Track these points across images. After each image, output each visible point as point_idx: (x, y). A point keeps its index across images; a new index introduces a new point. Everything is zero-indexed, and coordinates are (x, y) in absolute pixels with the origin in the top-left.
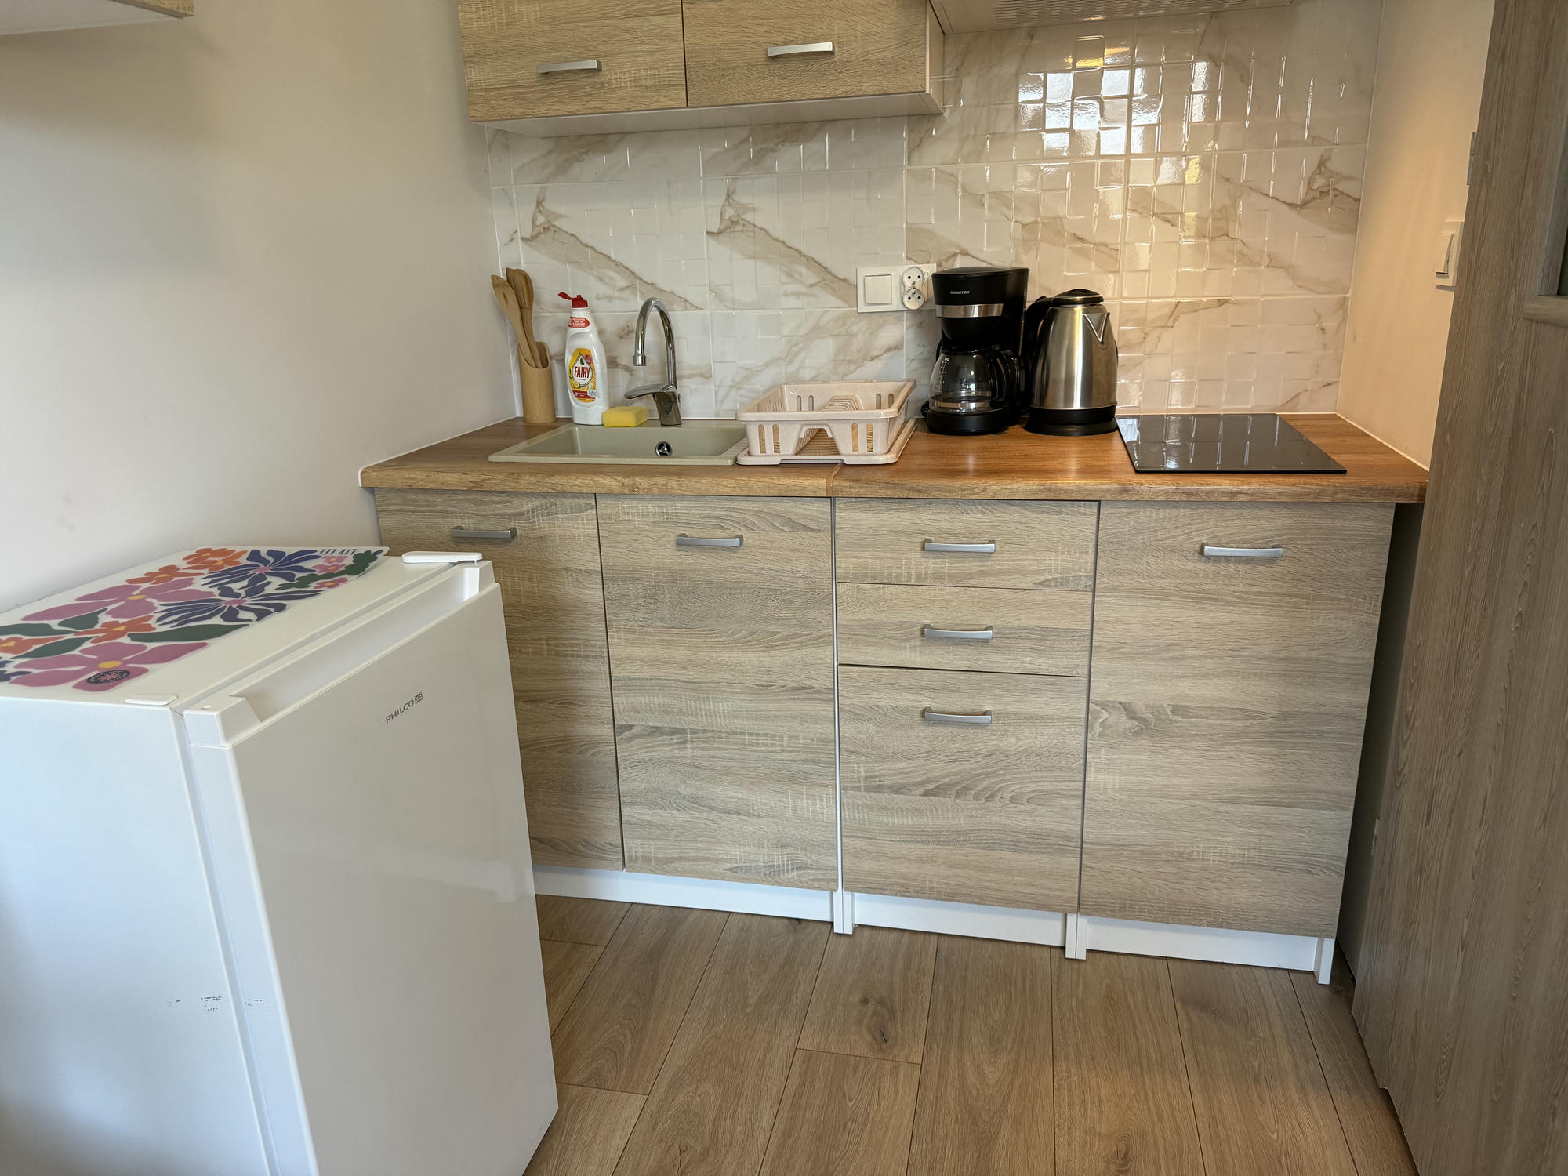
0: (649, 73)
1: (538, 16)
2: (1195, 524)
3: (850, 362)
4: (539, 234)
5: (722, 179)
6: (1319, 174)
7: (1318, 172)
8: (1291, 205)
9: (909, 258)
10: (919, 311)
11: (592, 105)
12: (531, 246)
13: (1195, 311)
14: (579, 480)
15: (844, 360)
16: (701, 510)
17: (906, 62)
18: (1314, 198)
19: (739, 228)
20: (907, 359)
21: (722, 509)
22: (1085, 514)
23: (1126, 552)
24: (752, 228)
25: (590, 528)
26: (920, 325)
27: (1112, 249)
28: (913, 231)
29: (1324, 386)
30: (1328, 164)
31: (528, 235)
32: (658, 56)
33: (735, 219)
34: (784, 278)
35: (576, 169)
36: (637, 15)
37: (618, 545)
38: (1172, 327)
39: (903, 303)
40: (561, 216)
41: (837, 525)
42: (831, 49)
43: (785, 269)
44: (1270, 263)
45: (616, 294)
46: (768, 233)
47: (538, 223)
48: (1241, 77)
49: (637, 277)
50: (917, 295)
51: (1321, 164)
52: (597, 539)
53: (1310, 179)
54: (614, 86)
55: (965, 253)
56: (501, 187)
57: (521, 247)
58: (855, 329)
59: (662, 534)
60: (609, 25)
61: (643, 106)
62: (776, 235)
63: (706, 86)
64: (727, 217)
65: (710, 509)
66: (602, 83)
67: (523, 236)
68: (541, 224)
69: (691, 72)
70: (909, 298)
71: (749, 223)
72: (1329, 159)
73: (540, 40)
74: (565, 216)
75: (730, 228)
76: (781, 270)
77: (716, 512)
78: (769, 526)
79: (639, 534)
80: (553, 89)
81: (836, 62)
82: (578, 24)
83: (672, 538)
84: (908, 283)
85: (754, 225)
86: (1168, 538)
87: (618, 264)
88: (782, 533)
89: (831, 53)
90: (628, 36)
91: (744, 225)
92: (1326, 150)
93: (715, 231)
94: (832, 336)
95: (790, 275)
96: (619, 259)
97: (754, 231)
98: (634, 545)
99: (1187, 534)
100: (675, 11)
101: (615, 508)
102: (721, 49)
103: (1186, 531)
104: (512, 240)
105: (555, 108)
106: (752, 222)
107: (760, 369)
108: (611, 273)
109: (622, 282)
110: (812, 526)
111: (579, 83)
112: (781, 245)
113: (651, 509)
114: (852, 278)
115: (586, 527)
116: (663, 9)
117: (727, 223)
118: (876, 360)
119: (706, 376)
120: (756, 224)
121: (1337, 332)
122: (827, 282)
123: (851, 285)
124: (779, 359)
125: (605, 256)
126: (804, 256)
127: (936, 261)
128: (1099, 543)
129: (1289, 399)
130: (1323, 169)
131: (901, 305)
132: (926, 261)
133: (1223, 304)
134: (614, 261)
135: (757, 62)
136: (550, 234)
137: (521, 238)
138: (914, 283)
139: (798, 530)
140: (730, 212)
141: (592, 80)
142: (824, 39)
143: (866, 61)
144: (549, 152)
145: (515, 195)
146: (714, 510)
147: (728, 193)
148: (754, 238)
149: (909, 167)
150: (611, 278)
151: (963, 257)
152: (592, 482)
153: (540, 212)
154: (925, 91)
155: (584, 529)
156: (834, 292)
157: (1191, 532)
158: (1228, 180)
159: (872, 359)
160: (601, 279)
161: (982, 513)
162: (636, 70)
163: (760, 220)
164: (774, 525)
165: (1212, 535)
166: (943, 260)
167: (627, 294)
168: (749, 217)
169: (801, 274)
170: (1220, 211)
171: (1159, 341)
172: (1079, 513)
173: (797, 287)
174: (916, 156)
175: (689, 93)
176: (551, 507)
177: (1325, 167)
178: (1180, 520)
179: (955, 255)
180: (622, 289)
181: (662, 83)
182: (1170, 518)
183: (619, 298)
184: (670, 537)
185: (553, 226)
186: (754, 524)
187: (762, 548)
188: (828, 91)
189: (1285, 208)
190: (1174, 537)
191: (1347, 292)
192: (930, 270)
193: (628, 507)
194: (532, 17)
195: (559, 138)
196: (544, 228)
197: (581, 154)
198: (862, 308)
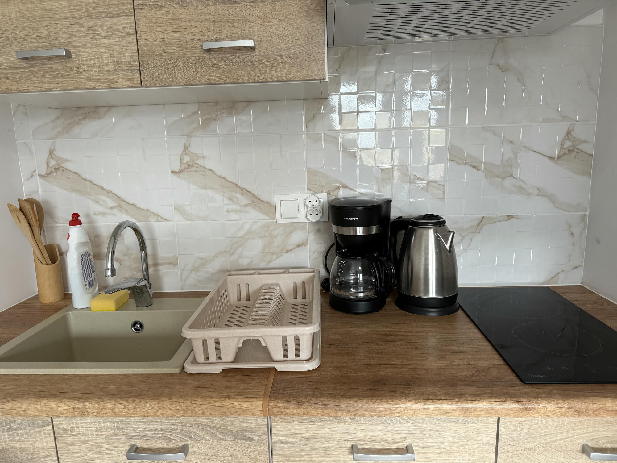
0: (110, 60)
1: (18, 15)
2: (577, 429)
3: (273, 254)
4: (52, 172)
5: (180, 138)
6: (568, 139)
7: (567, 138)
8: (551, 158)
9: (309, 189)
10: (317, 222)
11: (65, 84)
12: (46, 180)
13: (493, 223)
14: (32, 406)
15: (268, 252)
16: (149, 425)
17: (310, 57)
18: (565, 154)
19: (193, 169)
20: (310, 252)
21: (169, 423)
22: (488, 423)
23: (521, 452)
24: (203, 169)
25: (48, 441)
26: (318, 231)
27: (439, 185)
28: (310, 172)
29: (574, 268)
30: (572, 133)
31: (44, 174)
32: (116, 48)
33: (191, 163)
34: (226, 201)
35: (76, 130)
36: (98, 16)
37: (75, 455)
38: (479, 233)
39: (307, 217)
40: (67, 161)
41: (273, 435)
42: (252, 45)
43: (226, 195)
44: (539, 194)
45: (108, 211)
46: (214, 172)
47: (51, 165)
48: (518, 79)
49: (122, 200)
50: (315, 213)
51: (569, 133)
52: (55, 450)
53: (562, 142)
54: (81, 70)
55: (345, 187)
56: (23, 141)
57: (39, 180)
58: (275, 233)
59: (114, 445)
60: (77, 23)
61: (106, 85)
62: (218, 173)
63: (155, 71)
64: (185, 162)
65: (158, 423)
66: (72, 68)
67: (40, 174)
68: (53, 166)
69: (143, 60)
70: (311, 215)
71: (201, 166)
72: (573, 130)
73: (20, 33)
74: (70, 161)
75: (187, 169)
76: (223, 196)
77: (164, 426)
78: (212, 437)
79: (94, 446)
80: (33, 71)
81: (257, 56)
82: (51, 22)
83: (125, 448)
84: (310, 205)
85: (204, 168)
86: (556, 441)
87: (108, 192)
88: (224, 443)
89: (253, 48)
90: (92, 32)
91: (197, 167)
92: (571, 125)
93: (177, 171)
94: (260, 237)
95: (230, 199)
96: (109, 188)
97: (204, 171)
98: (89, 454)
99: (571, 437)
100: (128, 14)
101: (70, 424)
102: (166, 44)
103: (570, 435)
104: (32, 176)
105: (34, 85)
106: (203, 165)
107: (212, 258)
108: (104, 198)
109: (111, 204)
110: (251, 436)
111: (54, 67)
112: (224, 180)
113: (103, 425)
114: (273, 202)
115: (44, 440)
116: (118, 12)
117: (184, 166)
118: (290, 252)
119: (174, 263)
120: (205, 166)
121: (581, 236)
122: (255, 204)
123: (272, 205)
124: (225, 252)
125: (99, 186)
126: (239, 187)
127: (327, 191)
128: (499, 446)
129: (553, 276)
130: (570, 136)
131: (306, 219)
132: (321, 191)
133: (511, 218)
134: (105, 190)
135: (195, 54)
136: (59, 172)
137: (39, 175)
138: (313, 205)
139: (238, 440)
140: (187, 159)
141: (64, 65)
142: (247, 38)
143: (280, 55)
144: (57, 118)
145: (33, 147)
146: (162, 425)
147: (185, 146)
148: (204, 175)
149: (307, 133)
150: (104, 201)
151: (345, 189)
152: (44, 408)
153: (52, 158)
154: (325, 79)
155: (42, 442)
156: (260, 210)
157: (574, 436)
158: (511, 142)
159: (287, 252)
160: (97, 202)
161: (401, 423)
162: (99, 58)
163: (209, 164)
164: (216, 436)
165: (591, 438)
166: (331, 191)
167: (115, 211)
168: (200, 162)
169: (238, 199)
170: (507, 161)
171: (471, 241)
172: (482, 422)
173: (234, 207)
174: (311, 125)
175: (142, 76)
176: (10, 424)
177: (571, 135)
178: (565, 426)
179: (338, 188)
180: (112, 208)
181: (120, 68)
182: (557, 425)
183: (110, 214)
184: (122, 447)
185: (61, 167)
186: (198, 436)
187: (207, 455)
188: (251, 77)
189: (547, 160)
190: (561, 440)
191: (586, 211)
192: (324, 197)
193: (82, 423)
194: (13, 16)
195: (64, 109)
196: (55, 168)
197: (80, 120)
198: (280, 220)
